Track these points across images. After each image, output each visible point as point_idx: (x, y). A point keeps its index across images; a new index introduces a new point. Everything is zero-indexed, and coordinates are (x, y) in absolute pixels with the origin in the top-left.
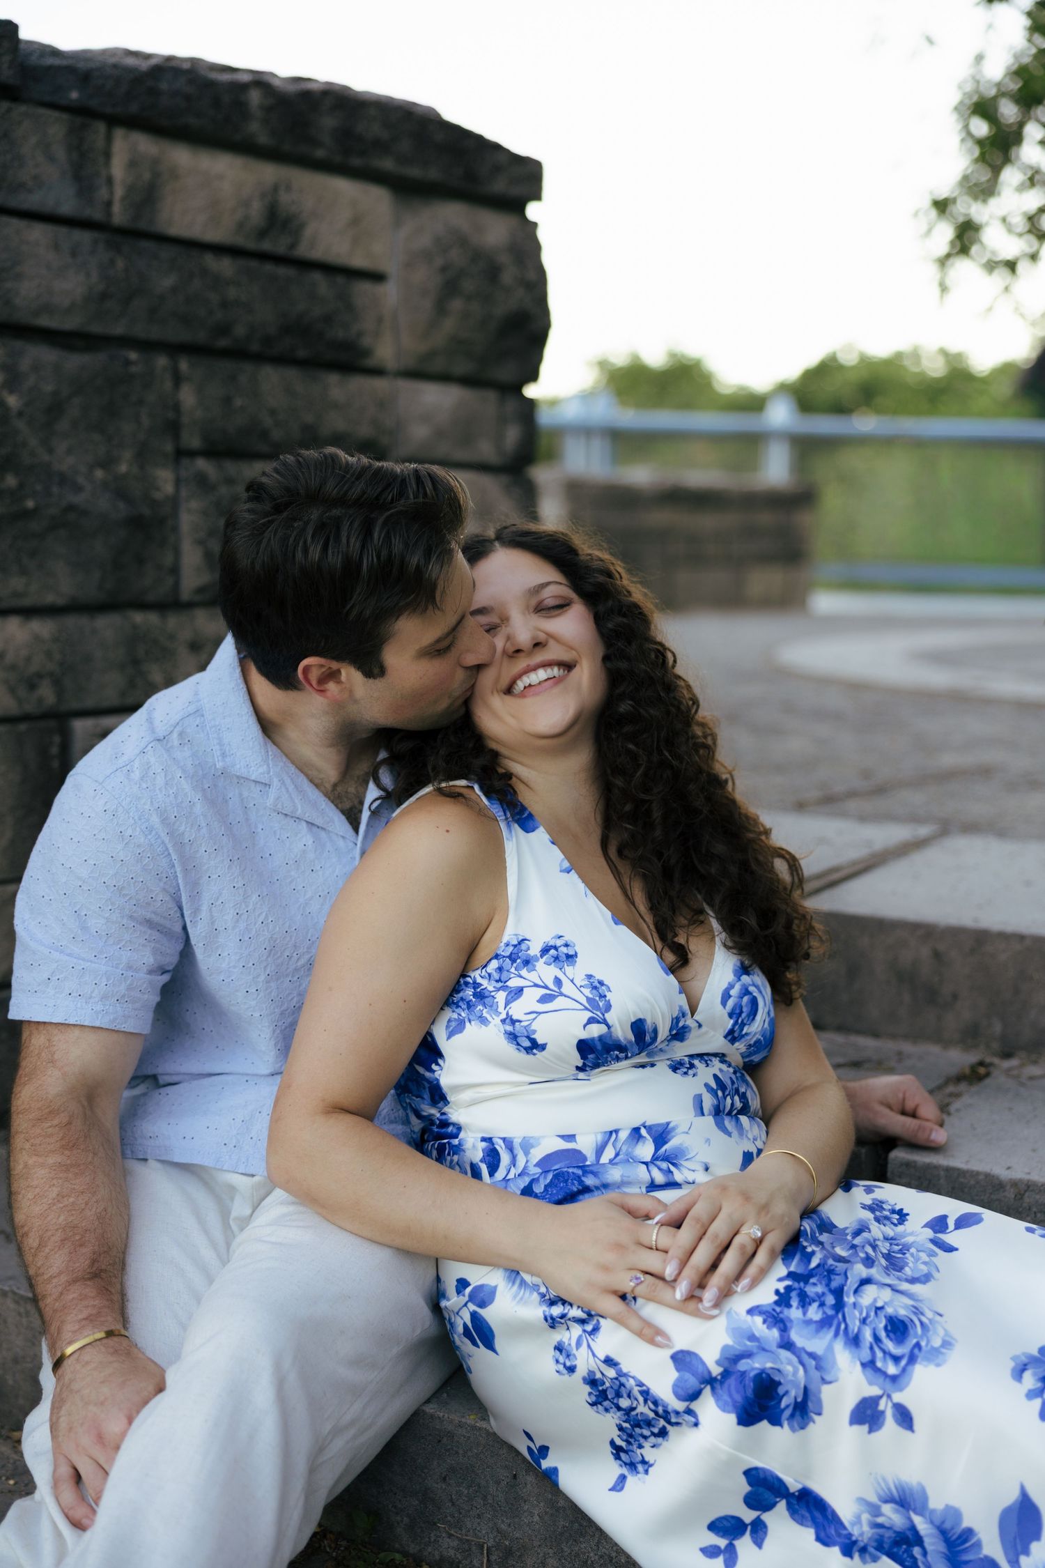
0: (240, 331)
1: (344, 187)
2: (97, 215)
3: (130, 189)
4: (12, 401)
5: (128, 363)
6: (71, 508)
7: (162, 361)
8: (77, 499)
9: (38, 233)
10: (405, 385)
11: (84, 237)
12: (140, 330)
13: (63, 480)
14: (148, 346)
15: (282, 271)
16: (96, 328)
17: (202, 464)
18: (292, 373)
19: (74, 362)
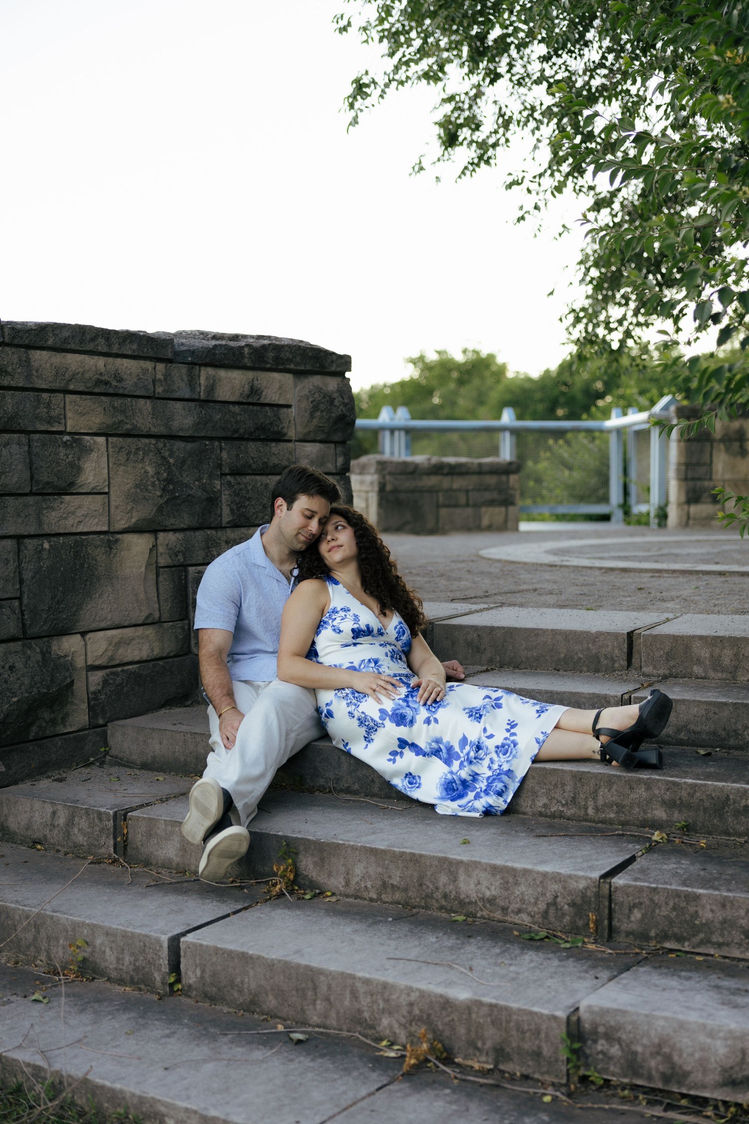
0: (241, 431)
1: (276, 375)
2: (197, 397)
3: (206, 387)
4: (171, 461)
5: (206, 445)
6: (189, 495)
7: (216, 444)
8: (191, 492)
9: (179, 405)
10: (297, 443)
11: (192, 404)
12: (209, 434)
13: (187, 486)
14: (211, 439)
15: (255, 408)
16: (196, 435)
17: (229, 477)
18: (259, 444)
19: (190, 446)
